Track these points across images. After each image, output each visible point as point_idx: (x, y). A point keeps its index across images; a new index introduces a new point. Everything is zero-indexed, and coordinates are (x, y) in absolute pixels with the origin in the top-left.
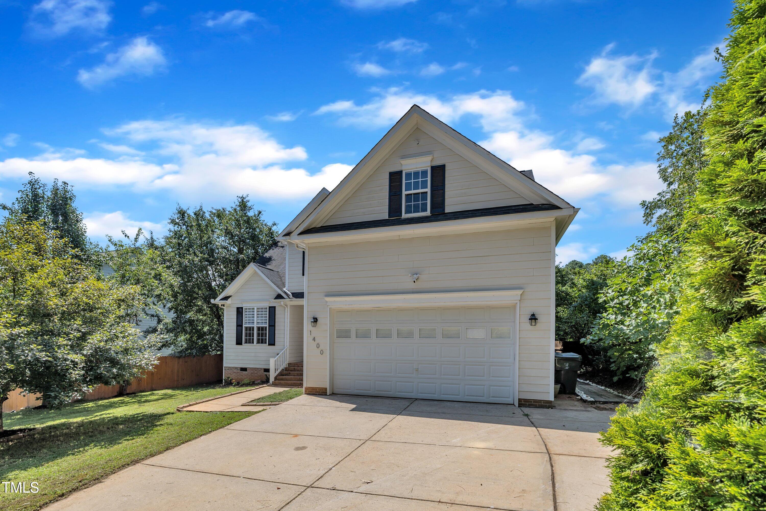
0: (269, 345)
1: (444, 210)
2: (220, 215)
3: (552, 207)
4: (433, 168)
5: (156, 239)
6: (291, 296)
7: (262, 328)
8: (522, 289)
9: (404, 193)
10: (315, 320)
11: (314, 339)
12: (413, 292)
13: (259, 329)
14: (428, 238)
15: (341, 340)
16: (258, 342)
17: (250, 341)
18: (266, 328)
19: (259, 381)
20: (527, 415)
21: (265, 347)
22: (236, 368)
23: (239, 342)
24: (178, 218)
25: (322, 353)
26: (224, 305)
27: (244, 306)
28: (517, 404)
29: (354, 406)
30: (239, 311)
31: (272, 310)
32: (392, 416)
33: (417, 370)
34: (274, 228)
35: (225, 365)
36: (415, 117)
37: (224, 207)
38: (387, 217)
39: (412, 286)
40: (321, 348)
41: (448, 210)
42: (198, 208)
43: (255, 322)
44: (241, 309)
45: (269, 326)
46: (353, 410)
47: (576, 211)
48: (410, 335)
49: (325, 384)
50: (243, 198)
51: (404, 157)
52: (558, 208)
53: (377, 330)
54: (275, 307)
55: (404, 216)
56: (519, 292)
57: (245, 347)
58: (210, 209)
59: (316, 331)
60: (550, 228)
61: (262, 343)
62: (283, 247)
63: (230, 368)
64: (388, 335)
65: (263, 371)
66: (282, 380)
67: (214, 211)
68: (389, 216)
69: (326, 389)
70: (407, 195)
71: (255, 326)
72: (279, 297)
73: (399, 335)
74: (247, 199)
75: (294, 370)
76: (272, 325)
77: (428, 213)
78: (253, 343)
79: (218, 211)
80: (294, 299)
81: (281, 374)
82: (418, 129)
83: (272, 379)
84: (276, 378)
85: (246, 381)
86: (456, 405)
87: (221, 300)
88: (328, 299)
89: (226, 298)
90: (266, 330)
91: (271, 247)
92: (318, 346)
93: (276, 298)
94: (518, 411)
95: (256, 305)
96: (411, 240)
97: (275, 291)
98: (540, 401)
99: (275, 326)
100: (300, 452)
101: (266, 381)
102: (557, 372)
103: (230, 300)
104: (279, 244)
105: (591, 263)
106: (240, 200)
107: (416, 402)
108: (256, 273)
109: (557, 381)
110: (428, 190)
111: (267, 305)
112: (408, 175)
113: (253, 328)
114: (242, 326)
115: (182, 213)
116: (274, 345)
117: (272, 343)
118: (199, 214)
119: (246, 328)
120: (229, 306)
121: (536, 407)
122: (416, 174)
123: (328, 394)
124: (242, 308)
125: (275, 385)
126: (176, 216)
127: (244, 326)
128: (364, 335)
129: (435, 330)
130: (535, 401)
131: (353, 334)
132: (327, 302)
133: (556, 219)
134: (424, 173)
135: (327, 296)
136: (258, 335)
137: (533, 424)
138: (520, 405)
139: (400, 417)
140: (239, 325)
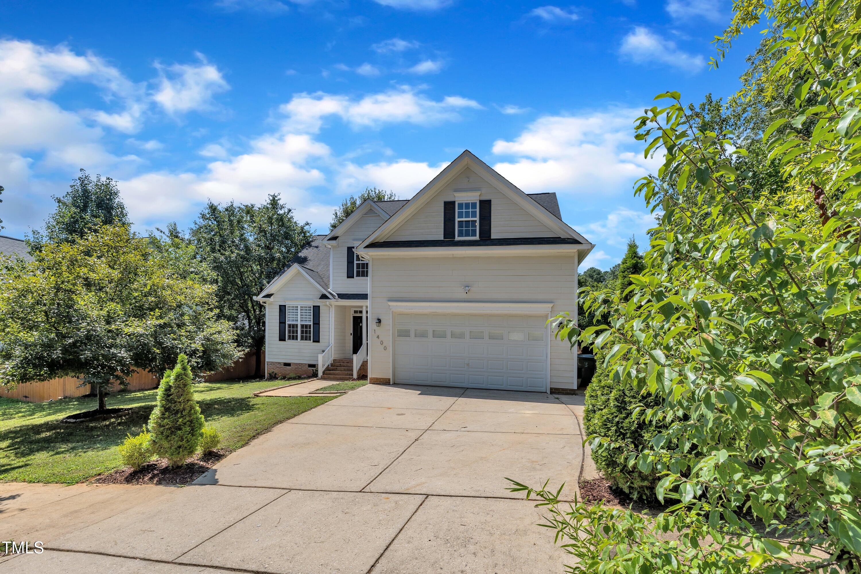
0: (314, 341)
1: (490, 236)
2: (249, 210)
3: (576, 242)
4: (481, 202)
5: (180, 231)
6: (337, 297)
7: (306, 326)
8: (551, 302)
9: (457, 219)
10: (379, 321)
11: (378, 337)
12: (465, 302)
13: (302, 326)
14: (477, 258)
15: (401, 338)
16: (302, 339)
17: (295, 338)
18: (310, 326)
19: (305, 376)
20: (558, 398)
21: (310, 344)
22: (279, 363)
23: (282, 338)
24: (208, 214)
25: (385, 348)
26: (265, 303)
27: (288, 304)
28: (549, 392)
29: (420, 392)
30: (282, 309)
31: (316, 309)
32: (456, 398)
33: (468, 365)
34: (306, 228)
35: (267, 360)
36: (466, 160)
37: (253, 203)
38: (442, 238)
39: (464, 296)
40: (384, 345)
41: (494, 236)
42: (230, 204)
43: (299, 319)
44: (283, 308)
45: (314, 324)
46: (420, 394)
47: (593, 246)
48: (461, 336)
49: (389, 375)
50: (274, 197)
51: (457, 190)
52: (580, 243)
53: (434, 331)
54: (319, 306)
55: (457, 238)
56: (551, 305)
57: (289, 343)
58: (240, 205)
59: (379, 330)
60: (573, 257)
61: (306, 339)
62: (317, 247)
63: (272, 363)
64: (443, 336)
65: (307, 366)
66: (330, 374)
67: (243, 207)
68: (445, 237)
69: (389, 379)
70: (459, 222)
71: (299, 323)
72: (324, 297)
73: (453, 335)
74: (279, 197)
75: (340, 366)
76: (317, 323)
77: (477, 238)
78: (297, 339)
79: (247, 206)
80: (340, 300)
81: (328, 369)
82: (468, 169)
83: (320, 374)
84: (324, 373)
85: (292, 375)
86: (502, 392)
87: (264, 297)
88: (391, 304)
89: (269, 296)
90: (310, 328)
91: (303, 247)
92: (382, 343)
93: (321, 298)
94: (551, 396)
95: (299, 304)
96: (463, 259)
97: (320, 291)
98: (566, 390)
99: (319, 324)
100: (400, 416)
101: (315, 375)
102: (579, 370)
103: (272, 297)
104: (313, 244)
105: (609, 271)
106: (271, 198)
107: (469, 390)
108: (299, 273)
109: (579, 376)
110: (477, 219)
111: (311, 304)
112: (461, 206)
113: (297, 325)
114: (285, 323)
115: (213, 209)
116: (319, 342)
117: (317, 340)
118: (230, 210)
119: (289, 326)
120: (271, 304)
121: (563, 394)
122: (467, 205)
123: (391, 383)
124: (285, 306)
125: (323, 378)
126: (207, 211)
127: (287, 323)
128: (422, 335)
129: (482, 332)
130: (563, 389)
131: (412, 334)
132: (389, 306)
133: (578, 250)
134: (474, 205)
135: (389, 301)
136: (302, 332)
137: (563, 403)
138: (551, 393)
139: (460, 398)
140: (282, 323)
